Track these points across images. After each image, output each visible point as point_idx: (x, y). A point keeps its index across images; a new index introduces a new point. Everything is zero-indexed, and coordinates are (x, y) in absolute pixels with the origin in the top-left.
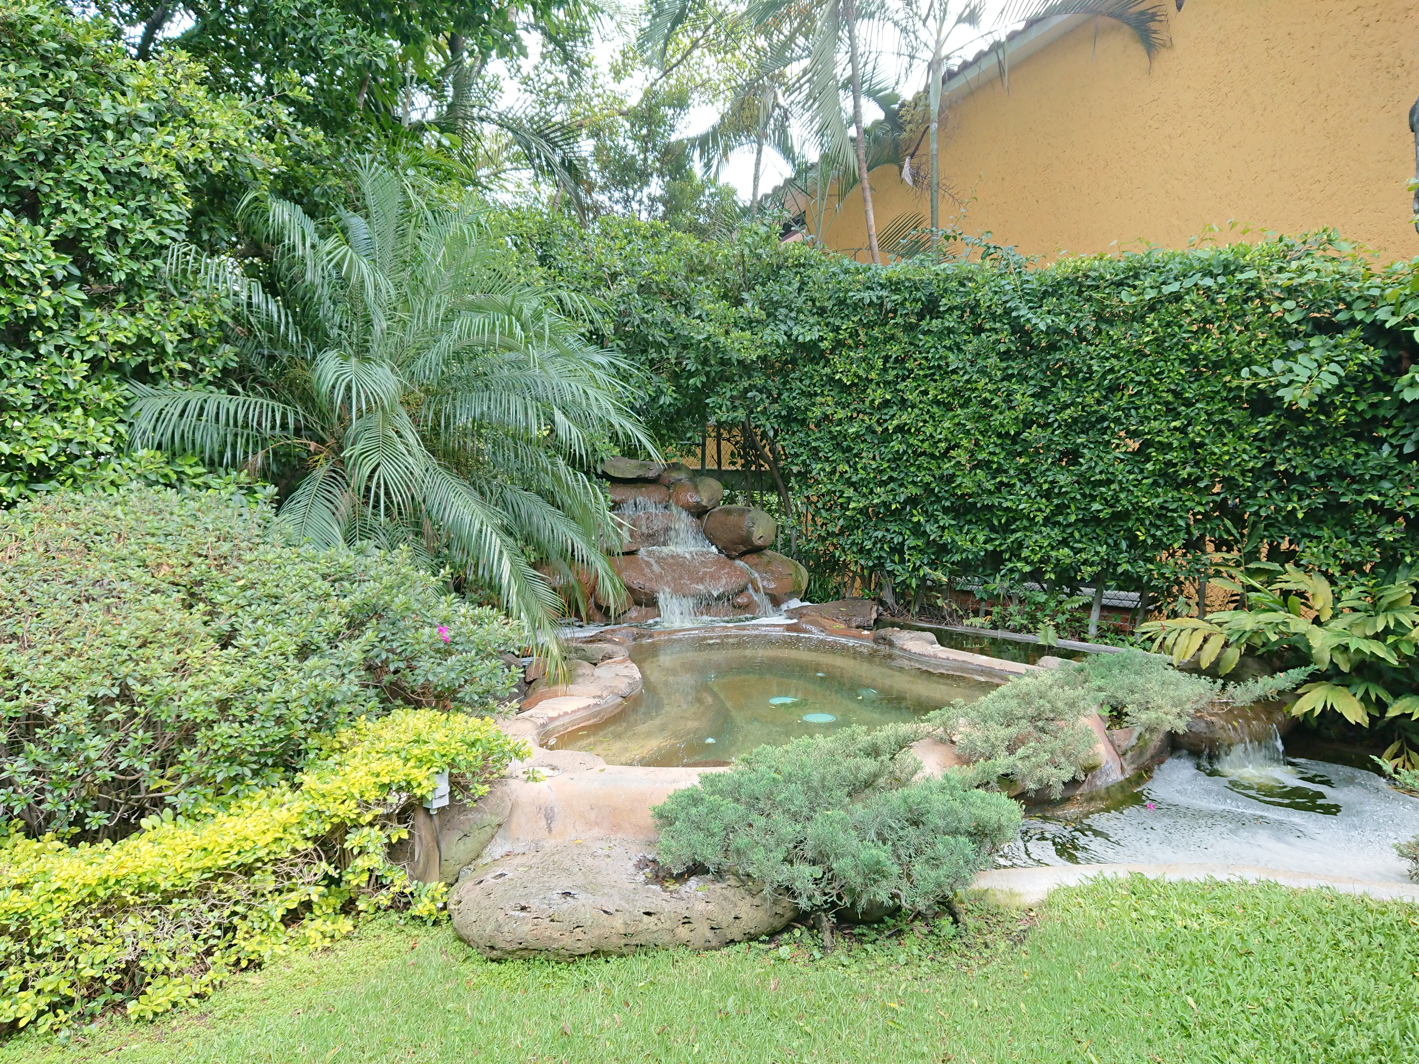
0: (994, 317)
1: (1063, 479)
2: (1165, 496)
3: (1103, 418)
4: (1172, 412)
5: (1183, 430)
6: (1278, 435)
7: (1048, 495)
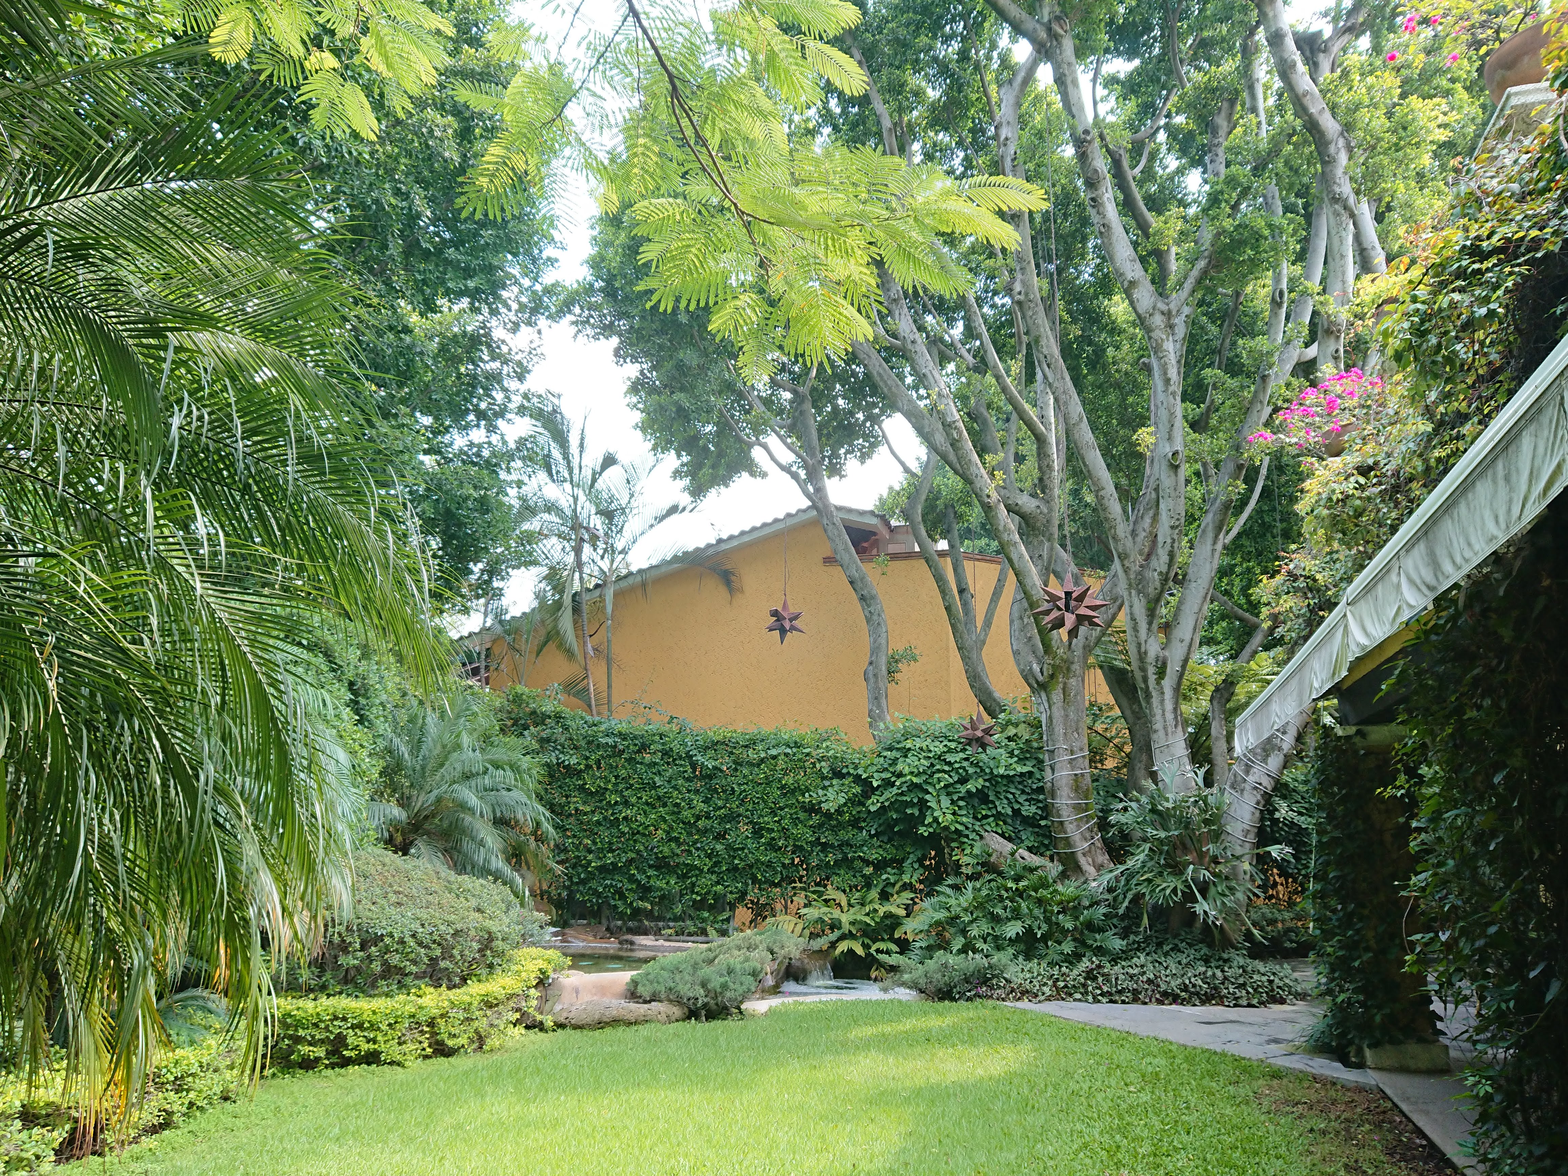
0: (681, 758)
1: (719, 847)
2: (771, 856)
3: (739, 815)
4: (773, 813)
5: (778, 822)
6: (821, 826)
7: (709, 856)
